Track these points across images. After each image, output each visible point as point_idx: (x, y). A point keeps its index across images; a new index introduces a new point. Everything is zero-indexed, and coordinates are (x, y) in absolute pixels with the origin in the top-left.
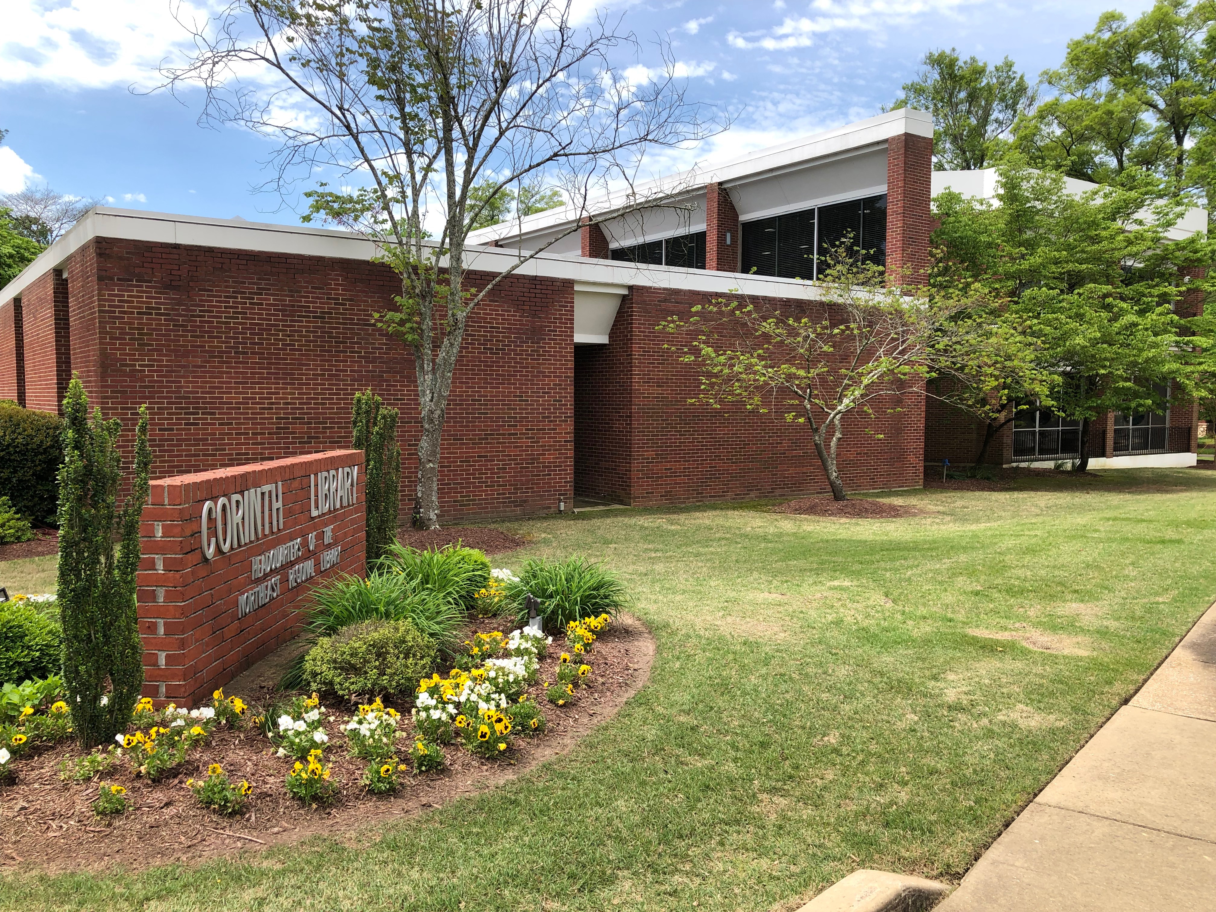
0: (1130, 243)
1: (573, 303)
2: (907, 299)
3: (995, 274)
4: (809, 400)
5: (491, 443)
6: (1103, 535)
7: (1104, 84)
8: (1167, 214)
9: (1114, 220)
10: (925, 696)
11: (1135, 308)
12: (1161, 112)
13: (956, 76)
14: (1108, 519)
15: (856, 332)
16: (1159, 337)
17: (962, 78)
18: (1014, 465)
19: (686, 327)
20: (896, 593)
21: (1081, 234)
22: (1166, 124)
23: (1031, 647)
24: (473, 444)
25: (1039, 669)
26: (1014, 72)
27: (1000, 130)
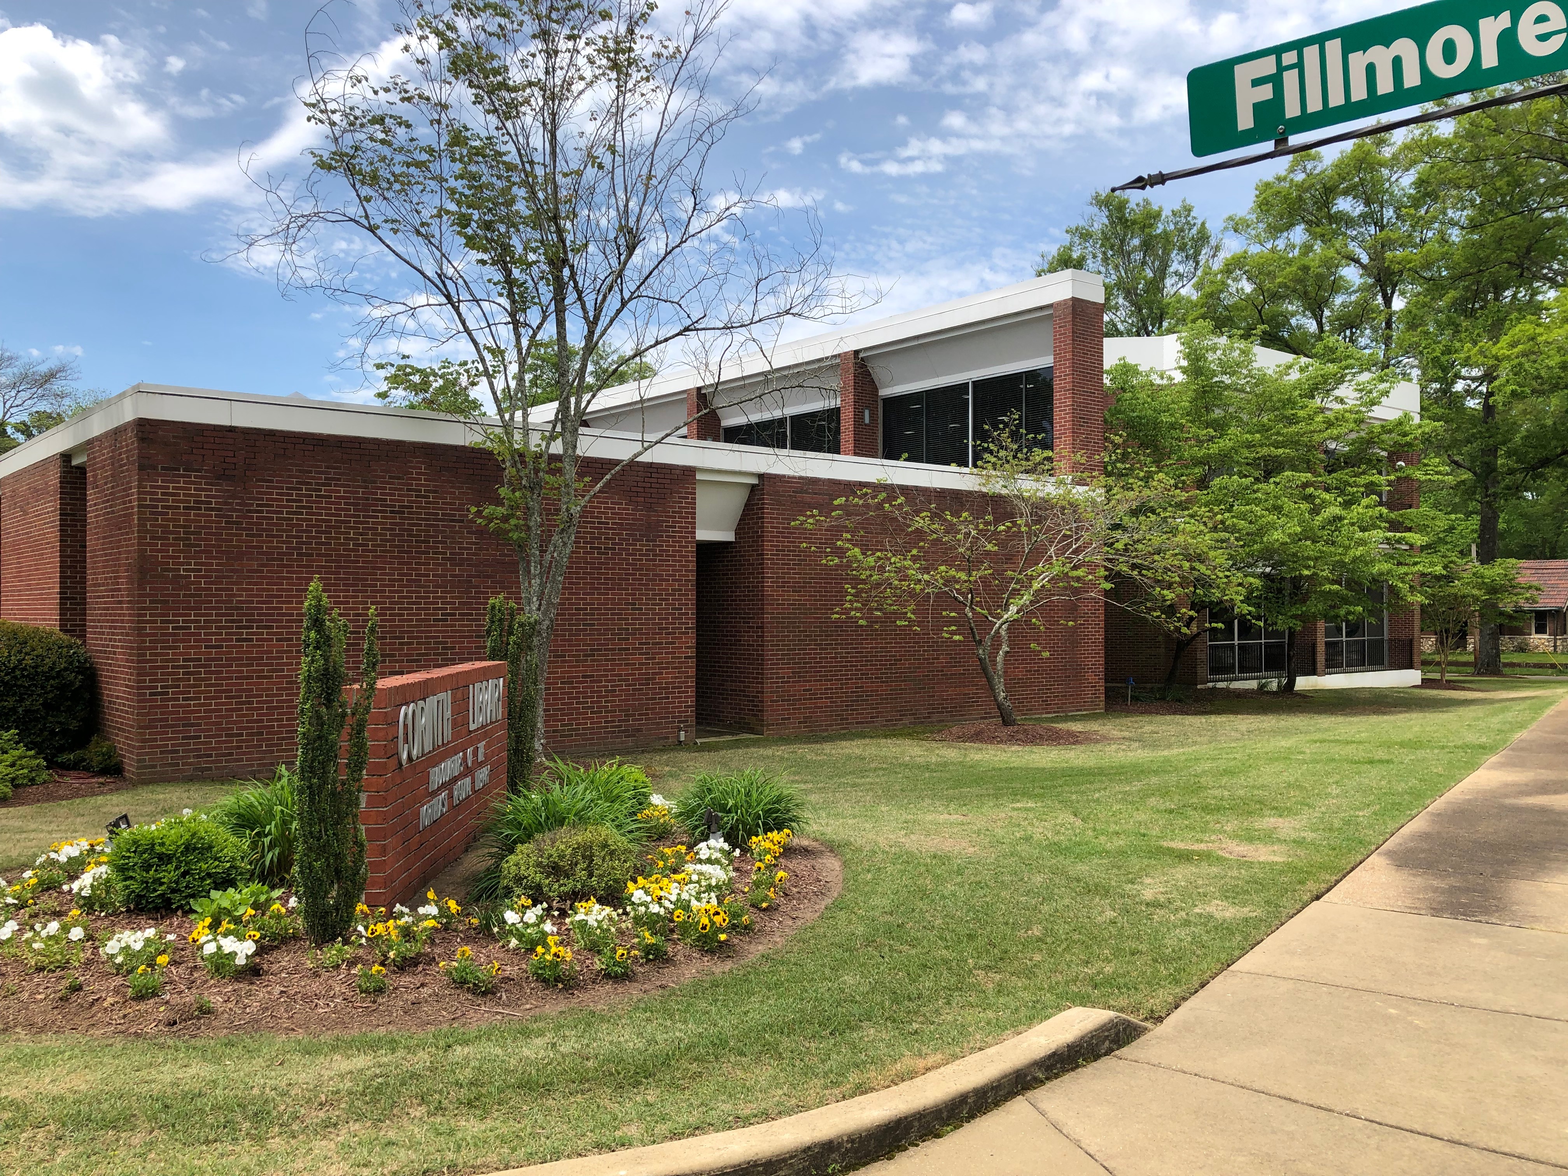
0: (1329, 424)
1: (695, 494)
2: (1081, 489)
3: (1180, 459)
4: (971, 607)
5: (598, 660)
6: (1307, 757)
7: (1298, 234)
8: (1370, 392)
9: (1313, 397)
10: (1123, 897)
11: (1339, 499)
12: (1363, 267)
13: (1127, 220)
14: (1316, 742)
15: (1023, 529)
16: (1367, 534)
17: (1134, 222)
18: (1210, 685)
19: (827, 523)
20: (1085, 813)
21: (1276, 413)
22: (1370, 281)
23: (1227, 855)
24: (577, 661)
25: (1235, 873)
26: (1194, 218)
27: (1180, 285)
